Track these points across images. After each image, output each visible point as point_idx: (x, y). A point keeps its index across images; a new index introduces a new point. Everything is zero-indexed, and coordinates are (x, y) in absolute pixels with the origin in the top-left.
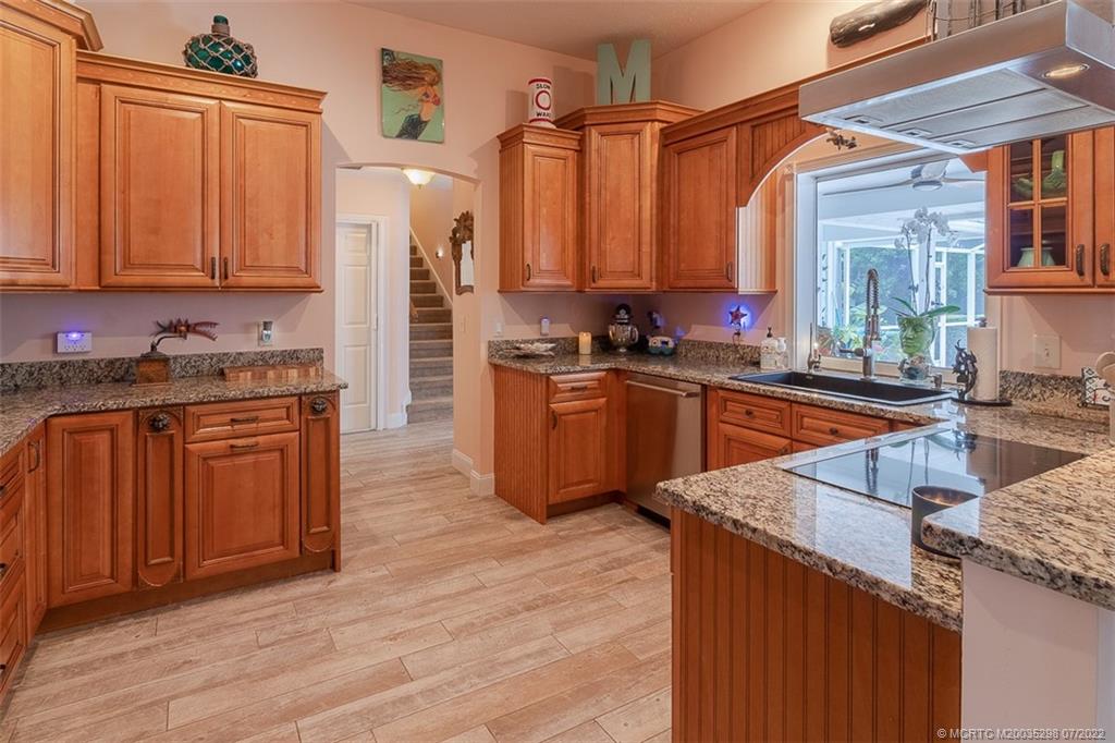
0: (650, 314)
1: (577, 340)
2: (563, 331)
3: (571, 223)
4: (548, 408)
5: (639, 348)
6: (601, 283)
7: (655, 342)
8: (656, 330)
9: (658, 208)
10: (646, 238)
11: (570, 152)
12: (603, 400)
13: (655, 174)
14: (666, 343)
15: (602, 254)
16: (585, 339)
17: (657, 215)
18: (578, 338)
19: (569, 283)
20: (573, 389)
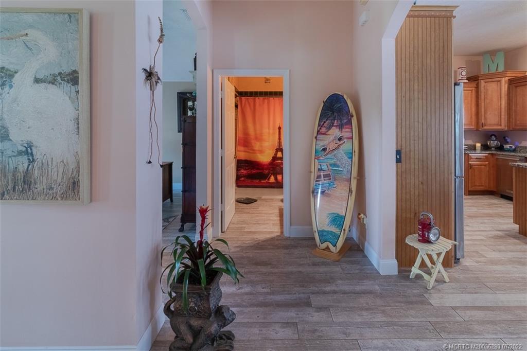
0: (505, 137)
1: (475, 146)
2: (470, 142)
3: (474, 109)
4: (468, 163)
5: (500, 148)
6: (485, 128)
7: (507, 146)
8: (507, 143)
9: (508, 104)
10: (503, 113)
11: (474, 88)
12: (487, 163)
13: (506, 92)
14: (511, 147)
15: (485, 118)
16: (478, 145)
17: (507, 106)
18: (475, 145)
19: (473, 127)
20: (477, 158)
